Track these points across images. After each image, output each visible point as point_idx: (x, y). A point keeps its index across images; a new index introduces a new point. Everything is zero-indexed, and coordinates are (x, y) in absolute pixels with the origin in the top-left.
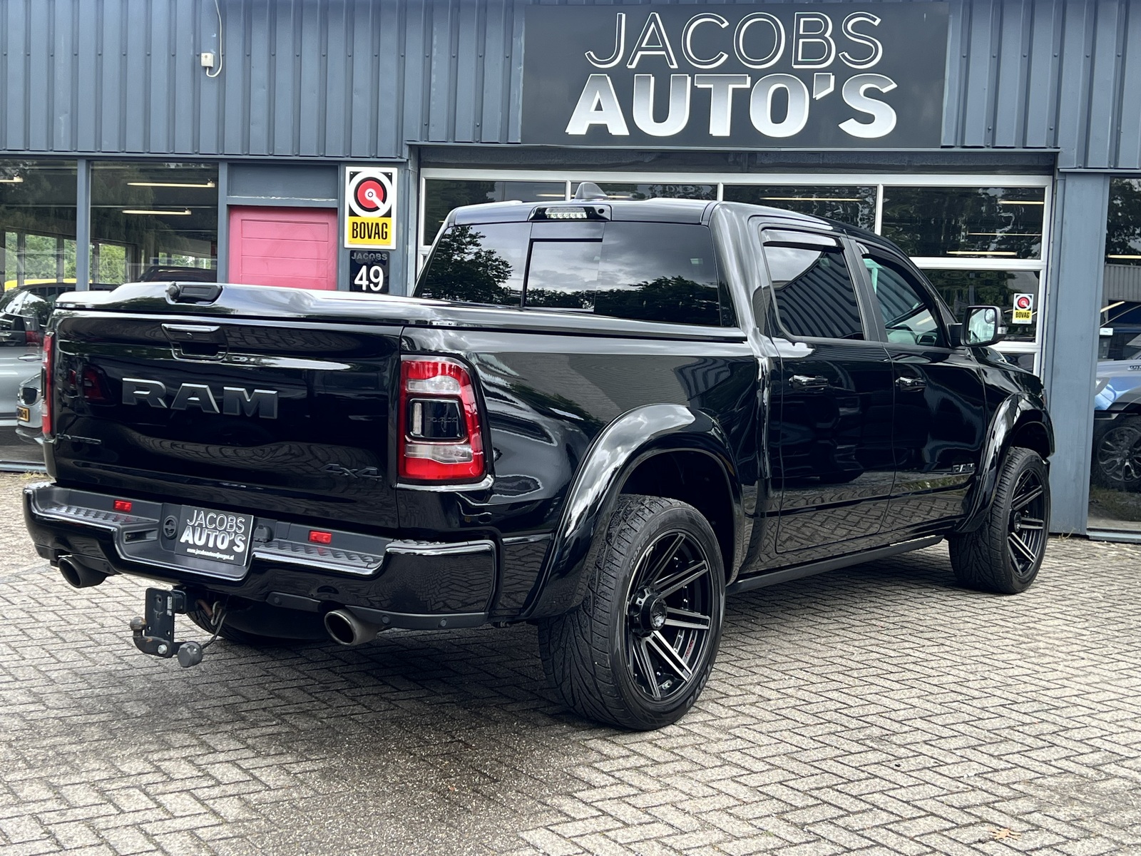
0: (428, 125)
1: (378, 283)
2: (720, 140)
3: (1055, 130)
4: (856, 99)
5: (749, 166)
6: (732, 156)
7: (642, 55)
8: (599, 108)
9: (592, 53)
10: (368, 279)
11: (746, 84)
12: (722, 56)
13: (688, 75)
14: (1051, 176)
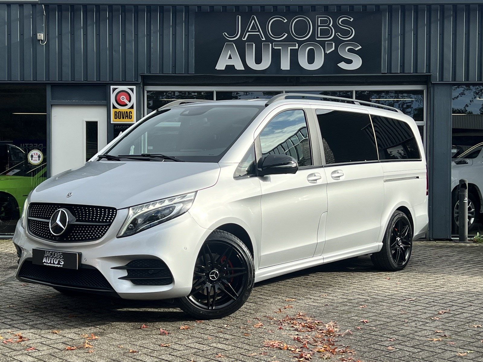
0: (150, 66)
2: (286, 71)
3: (429, 65)
4: (344, 53)
5: (296, 83)
6: (288, 79)
7: (249, 34)
8: (230, 58)
9: (226, 33)
11: (296, 47)
12: (285, 34)
13: (270, 43)
14: (426, 85)
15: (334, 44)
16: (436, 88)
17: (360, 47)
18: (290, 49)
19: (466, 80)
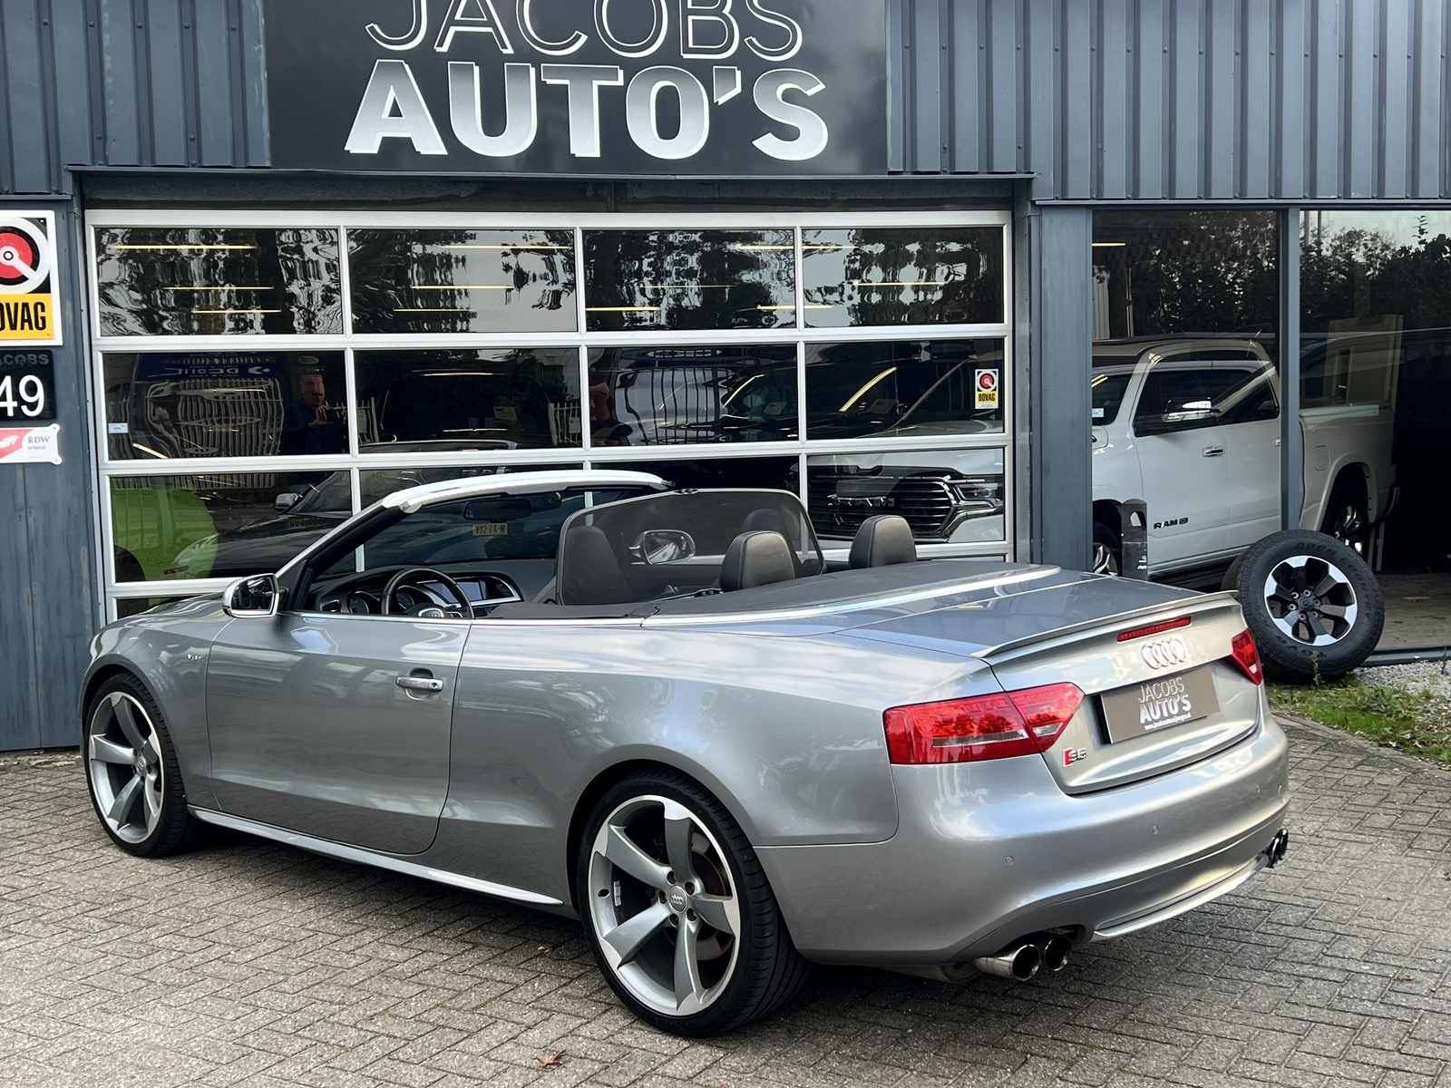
0: (104, 138)
1: (37, 402)
2: (587, 163)
3: (1025, 148)
4: (770, 102)
5: (616, 202)
6: (591, 187)
7: (456, 33)
8: (395, 112)
9: (376, 27)
10: (17, 396)
11: (617, 80)
12: (578, 37)
13: (530, 64)
14: (1010, 212)
15: (738, 73)
16: (1047, 218)
17: (821, 86)
18: (600, 87)
19: (1130, 196)
